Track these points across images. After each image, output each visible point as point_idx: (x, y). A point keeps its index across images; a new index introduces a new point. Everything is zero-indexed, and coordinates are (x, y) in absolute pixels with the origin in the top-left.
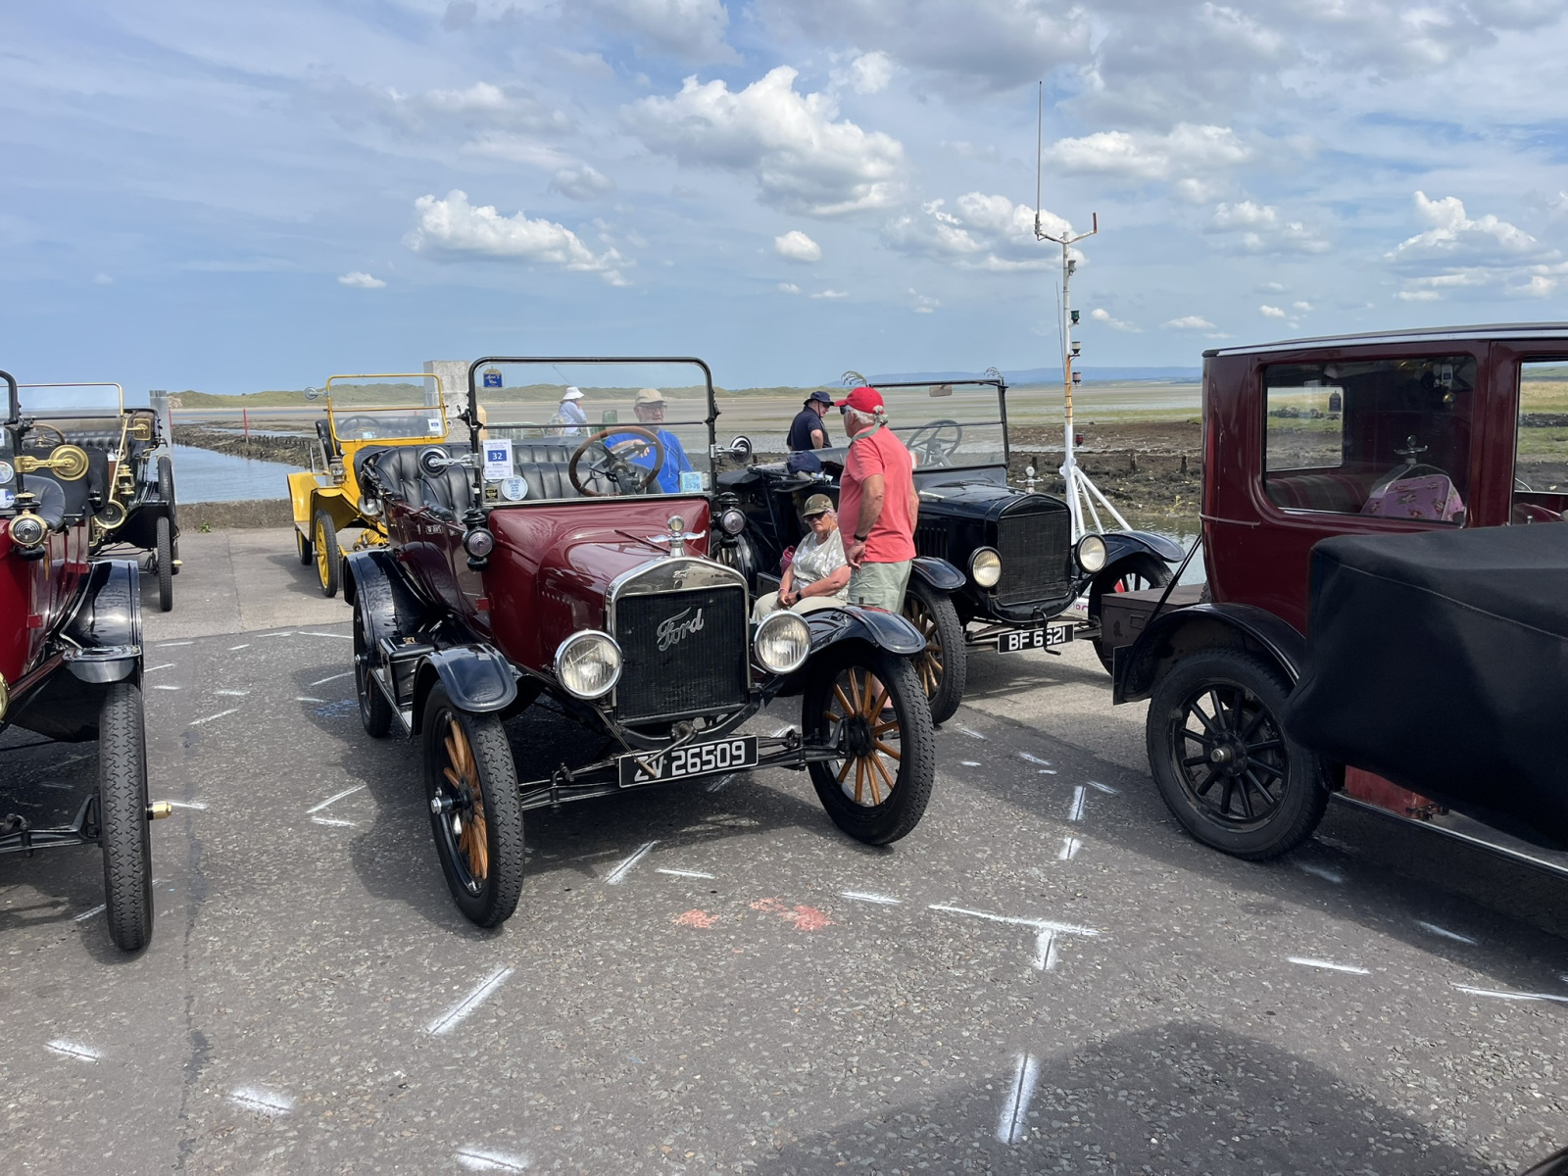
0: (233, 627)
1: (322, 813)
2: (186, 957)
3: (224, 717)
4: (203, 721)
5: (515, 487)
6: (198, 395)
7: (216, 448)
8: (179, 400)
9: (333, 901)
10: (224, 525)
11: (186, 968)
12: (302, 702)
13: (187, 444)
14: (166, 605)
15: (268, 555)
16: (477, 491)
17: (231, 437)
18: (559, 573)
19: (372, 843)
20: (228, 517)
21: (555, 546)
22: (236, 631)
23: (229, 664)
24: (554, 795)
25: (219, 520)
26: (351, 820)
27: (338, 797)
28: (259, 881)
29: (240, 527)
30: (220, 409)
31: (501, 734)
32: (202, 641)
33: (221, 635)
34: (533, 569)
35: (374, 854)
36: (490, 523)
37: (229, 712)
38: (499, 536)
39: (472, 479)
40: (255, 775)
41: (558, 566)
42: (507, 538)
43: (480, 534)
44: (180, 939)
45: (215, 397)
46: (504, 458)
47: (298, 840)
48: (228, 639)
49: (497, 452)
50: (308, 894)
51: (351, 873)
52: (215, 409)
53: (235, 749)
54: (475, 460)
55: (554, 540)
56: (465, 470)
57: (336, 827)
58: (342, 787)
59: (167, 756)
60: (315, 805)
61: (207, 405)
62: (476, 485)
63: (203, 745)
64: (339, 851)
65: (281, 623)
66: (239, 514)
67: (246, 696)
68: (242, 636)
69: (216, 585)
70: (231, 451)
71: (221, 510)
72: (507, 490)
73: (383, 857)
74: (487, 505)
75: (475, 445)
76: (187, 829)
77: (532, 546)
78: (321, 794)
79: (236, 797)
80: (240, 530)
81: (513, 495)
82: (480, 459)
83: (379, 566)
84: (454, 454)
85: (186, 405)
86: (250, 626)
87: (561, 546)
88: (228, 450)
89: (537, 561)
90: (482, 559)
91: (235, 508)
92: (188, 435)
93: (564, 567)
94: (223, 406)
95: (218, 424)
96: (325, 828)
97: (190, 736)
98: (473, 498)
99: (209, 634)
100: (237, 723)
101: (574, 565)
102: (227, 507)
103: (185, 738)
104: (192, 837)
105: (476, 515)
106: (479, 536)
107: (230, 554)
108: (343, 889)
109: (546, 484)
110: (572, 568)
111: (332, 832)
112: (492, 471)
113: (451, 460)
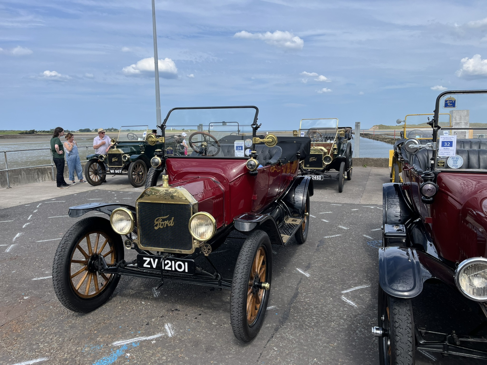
0: (357, 202)
1: (347, 295)
2: (261, 354)
3: (336, 237)
4: (328, 237)
5: (455, 161)
6: (383, 126)
7: (385, 142)
8: (378, 127)
9: (328, 350)
10: (371, 166)
11: (257, 361)
12: (365, 237)
13: (377, 140)
14: (340, 191)
15: (380, 177)
16: (432, 162)
17: (390, 138)
18: (475, 213)
19: (359, 320)
20: (373, 163)
21: (475, 196)
22: (357, 203)
23: (349, 215)
24: (446, 348)
25: (370, 164)
26: (357, 303)
27: (357, 288)
28: (306, 323)
29: (376, 167)
30: (389, 130)
31: (409, 313)
32: (345, 205)
33: (352, 204)
34: (459, 207)
35: (357, 327)
36: (437, 179)
37: (338, 235)
38: (442, 187)
39: (431, 156)
40: (333, 267)
41: (475, 208)
42: (447, 188)
43: (430, 185)
44: (264, 342)
45: (388, 126)
46: (451, 145)
47: (331, 306)
48: (353, 205)
49: (447, 142)
50: (321, 340)
51: (342, 335)
52: (387, 130)
53: (332, 252)
54: (434, 146)
55: (475, 192)
56: (428, 150)
57: (349, 305)
58: (360, 283)
59: (310, 249)
60: (346, 289)
61: (385, 129)
62: (432, 159)
63: (323, 247)
64: (344, 319)
65: (373, 202)
66: (376, 162)
67: (347, 230)
68: (358, 206)
69: (359, 185)
70: (389, 142)
71: (371, 161)
72: (450, 163)
73: (360, 331)
74: (437, 170)
75: (435, 138)
76: (298, 284)
77: (461, 194)
78: (351, 284)
79: (321, 275)
80: (376, 168)
81: (454, 166)
82: (437, 146)
83: (396, 190)
84: (422, 143)
85: (380, 129)
86: (363, 202)
87: (479, 196)
88: (388, 142)
89: (462, 203)
90: (429, 198)
91: (375, 160)
92: (378, 137)
93: (478, 210)
94: (390, 129)
95: (388, 134)
96: (344, 303)
97: (322, 242)
98: (430, 166)
99: (348, 203)
100: (339, 241)
101: (484, 210)
102: (373, 160)
103: (319, 243)
104: (297, 289)
105: (429, 175)
106: (429, 186)
107: (369, 175)
108: (335, 344)
109: (481, 160)
110: (482, 212)
111: (346, 307)
112: (442, 152)
113: (420, 145)
